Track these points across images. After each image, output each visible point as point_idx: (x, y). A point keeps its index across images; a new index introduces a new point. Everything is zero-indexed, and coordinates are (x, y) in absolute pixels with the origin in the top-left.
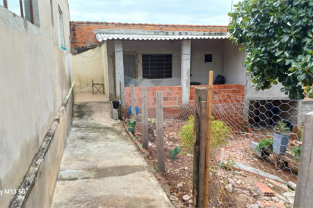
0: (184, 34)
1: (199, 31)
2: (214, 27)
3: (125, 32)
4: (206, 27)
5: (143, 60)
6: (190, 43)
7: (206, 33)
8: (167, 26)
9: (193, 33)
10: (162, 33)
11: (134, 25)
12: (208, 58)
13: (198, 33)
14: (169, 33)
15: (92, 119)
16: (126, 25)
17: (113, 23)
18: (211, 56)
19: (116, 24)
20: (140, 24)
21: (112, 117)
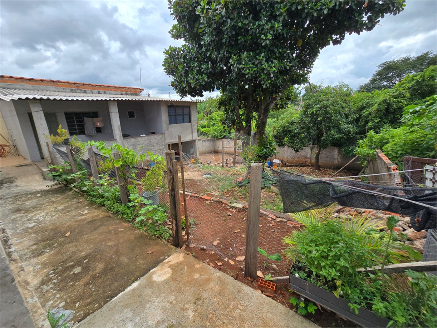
0: (103, 92)
1: (117, 91)
2: (129, 88)
3: (31, 88)
4: (122, 88)
5: (67, 118)
6: (116, 104)
7: (124, 93)
8: (84, 84)
9: (111, 92)
10: (79, 91)
11: (42, 81)
12: (131, 115)
13: (116, 92)
14: (87, 91)
15: (17, 186)
16: (31, 80)
17: (11, 77)
18: (133, 112)
19: (16, 78)
20: (51, 81)
21: (45, 179)
